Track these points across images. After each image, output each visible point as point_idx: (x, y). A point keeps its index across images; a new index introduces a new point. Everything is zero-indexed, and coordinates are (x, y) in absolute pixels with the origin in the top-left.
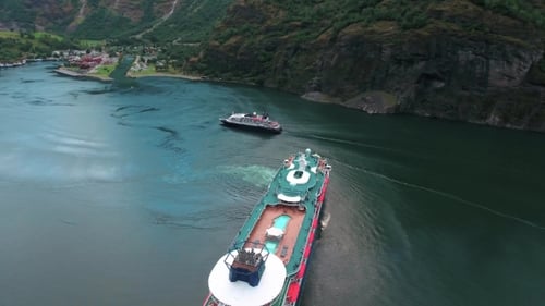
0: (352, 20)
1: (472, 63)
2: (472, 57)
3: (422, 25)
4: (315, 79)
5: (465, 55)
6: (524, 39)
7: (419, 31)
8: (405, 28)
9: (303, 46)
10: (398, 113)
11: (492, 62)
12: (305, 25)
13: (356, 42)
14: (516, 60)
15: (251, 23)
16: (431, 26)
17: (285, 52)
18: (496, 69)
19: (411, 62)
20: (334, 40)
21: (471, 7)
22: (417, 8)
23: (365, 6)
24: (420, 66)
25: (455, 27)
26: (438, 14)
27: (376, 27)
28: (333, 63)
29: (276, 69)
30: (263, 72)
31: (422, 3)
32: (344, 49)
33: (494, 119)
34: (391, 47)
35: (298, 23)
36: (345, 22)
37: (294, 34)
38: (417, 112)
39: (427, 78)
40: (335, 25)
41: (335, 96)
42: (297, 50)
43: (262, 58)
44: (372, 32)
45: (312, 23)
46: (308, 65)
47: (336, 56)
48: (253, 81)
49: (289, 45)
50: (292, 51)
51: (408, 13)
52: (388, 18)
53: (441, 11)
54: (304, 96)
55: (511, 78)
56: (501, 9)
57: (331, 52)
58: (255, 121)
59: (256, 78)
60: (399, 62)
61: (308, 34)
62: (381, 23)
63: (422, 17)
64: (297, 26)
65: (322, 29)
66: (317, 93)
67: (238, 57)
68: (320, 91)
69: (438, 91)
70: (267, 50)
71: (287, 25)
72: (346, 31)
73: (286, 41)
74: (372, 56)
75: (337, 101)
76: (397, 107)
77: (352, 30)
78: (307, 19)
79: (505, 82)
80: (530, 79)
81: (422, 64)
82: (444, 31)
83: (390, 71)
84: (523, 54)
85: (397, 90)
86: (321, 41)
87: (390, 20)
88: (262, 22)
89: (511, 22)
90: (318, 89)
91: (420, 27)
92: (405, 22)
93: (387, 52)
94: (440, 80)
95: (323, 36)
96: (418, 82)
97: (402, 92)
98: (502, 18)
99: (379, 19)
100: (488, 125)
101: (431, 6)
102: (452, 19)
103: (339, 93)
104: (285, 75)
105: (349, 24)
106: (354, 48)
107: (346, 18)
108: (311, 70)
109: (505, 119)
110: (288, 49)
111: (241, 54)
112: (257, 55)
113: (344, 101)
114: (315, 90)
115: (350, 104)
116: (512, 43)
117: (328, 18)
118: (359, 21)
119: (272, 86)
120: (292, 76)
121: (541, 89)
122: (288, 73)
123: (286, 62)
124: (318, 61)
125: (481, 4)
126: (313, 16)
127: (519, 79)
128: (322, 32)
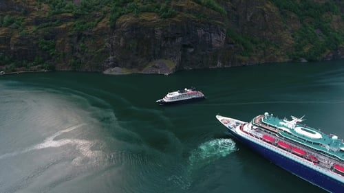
0: (123, 12)
1: (204, 35)
2: (203, 33)
3: (172, 15)
4: (111, 58)
5: (200, 32)
6: (223, 21)
7: (174, 19)
8: (165, 17)
9: (87, 33)
10: (178, 71)
11: (212, 35)
12: (77, 17)
13: (134, 27)
14: (222, 32)
16: (179, 16)
17: (67, 39)
18: (214, 39)
19: (174, 39)
20: (114, 27)
21: (196, 5)
22: (165, 5)
23: (125, 3)
24: (179, 40)
25: (192, 16)
26: (181, 9)
27: (144, 16)
28: (121, 44)
29: (64, 54)
30: (50, 58)
31: (167, 1)
32: (126, 34)
33: (219, 64)
34: (161, 30)
35: (70, 15)
36: (118, 13)
37: (69, 24)
38: (185, 68)
39: (185, 47)
40: (109, 15)
41: (132, 68)
42: (79, 36)
43: (45, 47)
44: (144, 20)
45: (83, 15)
46: (99, 48)
47: (122, 39)
48: (42, 68)
49: (70, 33)
50: (75, 38)
51: (162, 8)
52: (148, 10)
53: (182, 7)
55: (220, 42)
56: (209, 6)
57: (116, 36)
59: (45, 65)
60: (166, 39)
61: (84, 23)
62: (147, 14)
63: (171, 10)
64: (71, 17)
65: (97, 19)
66: (117, 68)
67: (12, 48)
68: (117, 66)
69: (192, 53)
70: (46, 38)
71: (58, 17)
72: (122, 19)
73: (65, 30)
74: (149, 37)
75: (135, 71)
76: (176, 68)
77: (126, 20)
78: (79, 11)
79: (218, 45)
80: (227, 42)
81: (180, 39)
82: (188, 18)
83: (162, 45)
85: (171, 56)
86: (103, 28)
87: (151, 12)
88: (26, 13)
89: (216, 13)
90: (116, 64)
93: (159, 33)
94: (192, 47)
95: (101, 25)
96: (181, 50)
97: (175, 58)
98: (212, 11)
99: (143, 12)
100: (218, 68)
101: (173, 3)
102: (189, 11)
103: (134, 65)
104: (77, 58)
105: (121, 15)
106: (134, 32)
107: (116, 10)
108: (102, 52)
109: (223, 63)
110: (70, 36)
111: (16, 45)
112: (37, 44)
113: (140, 70)
114: (114, 66)
115: (148, 70)
116: (220, 24)
117: (98, 10)
118: (129, 12)
119: (66, 69)
120: (86, 58)
121: (232, 46)
122: (79, 56)
123: (73, 47)
124: (107, 44)
125: (199, 3)
126: (81, 9)
127: (223, 42)
128: (99, 22)
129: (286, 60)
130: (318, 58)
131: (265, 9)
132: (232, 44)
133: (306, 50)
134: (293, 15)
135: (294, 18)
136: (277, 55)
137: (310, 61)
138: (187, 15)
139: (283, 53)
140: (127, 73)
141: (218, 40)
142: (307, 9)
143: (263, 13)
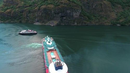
0: (43, 4)
1: (70, 13)
2: (70, 12)
3: (59, 5)
4: (37, 19)
5: (69, 11)
6: (78, 8)
7: (59, 7)
8: (56, 6)
9: (31, 11)
10: (58, 25)
11: (73, 12)
12: (30, 6)
13: (45, 9)
14: (77, 12)
15: (13, 5)
16: (61, 5)
17: (26, 13)
18: (74, 14)
19: (58, 13)
20: (39, 9)
21: (68, 2)
22: (57, 2)
23: (45, 1)
25: (66, 6)
26: (62, 3)
27: (49, 6)
28: (40, 15)
29: (24, 17)
30: (21, 19)
31: (58, 1)
32: (42, 11)
33: (76, 24)
34: (53, 10)
35: (28, 5)
36: (41, 5)
37: (27, 8)
38: (62, 24)
39: (62, 17)
40: (39, 5)
41: (43, 23)
42: (29, 12)
43: (19, 15)
44: (48, 7)
45: (32, 5)
46: (34, 16)
47: (41, 13)
48: (18, 21)
49: (27, 11)
50: (28, 13)
51: (55, 3)
52: (51, 4)
53: (62, 2)
54: (34, 24)
55: (77, 15)
56: (73, 2)
57: (39, 12)
58: (29, 32)
59: (19, 20)
60: (56, 14)
61: (32, 8)
62: (50, 5)
63: (59, 3)
64: (28, 6)
65: (35, 7)
66: (38, 23)
67: (11, 15)
68: (38, 22)
69: (65, 19)
70: (20, 12)
71: (25, 6)
72: (42, 7)
73: (26, 10)
74: (50, 13)
75: (43, 24)
76: (57, 24)
78: (31, 4)
79: (76, 16)
80: (80, 15)
81: (61, 14)
82: (64, 6)
83: (54, 16)
84: (78, 11)
85: (56, 20)
86: (36, 9)
88: (17, 5)
89: (75, 4)
90: (38, 21)
91: (59, 6)
92: (55, 5)
93: (53, 12)
94: (65, 17)
95: (36, 8)
96: (60, 18)
97: (58, 20)
98: (74, 4)
99: (49, 4)
100: (75, 25)
101: (60, 1)
102: (65, 4)
103: (43, 22)
105: (42, 5)
106: (45, 11)
107: (41, 4)
108: (34, 17)
109: (78, 23)
110: (27, 12)
111: (12, 14)
112: (18, 14)
113: (45, 24)
114: (37, 22)
115: (47, 24)
116: (76, 9)
117: (36, 4)
118: (45, 4)
119: (24, 22)
120: (30, 19)
121: (82, 17)
122: (28, 18)
123: (27, 15)
124: (36, 15)
125: (69, 1)
126: (32, 3)
127: (78, 16)
128: (36, 7)
129: (109, 24)
130: (126, 24)
131: (102, 3)
132: (82, 16)
133: (121, 21)
134: (119, 6)
135: (119, 7)
136: (105, 22)
137: (122, 25)
138: (63, 5)
139: (108, 21)
140: (41, 24)
141: (76, 15)
142: (128, 3)
143: (101, 5)
